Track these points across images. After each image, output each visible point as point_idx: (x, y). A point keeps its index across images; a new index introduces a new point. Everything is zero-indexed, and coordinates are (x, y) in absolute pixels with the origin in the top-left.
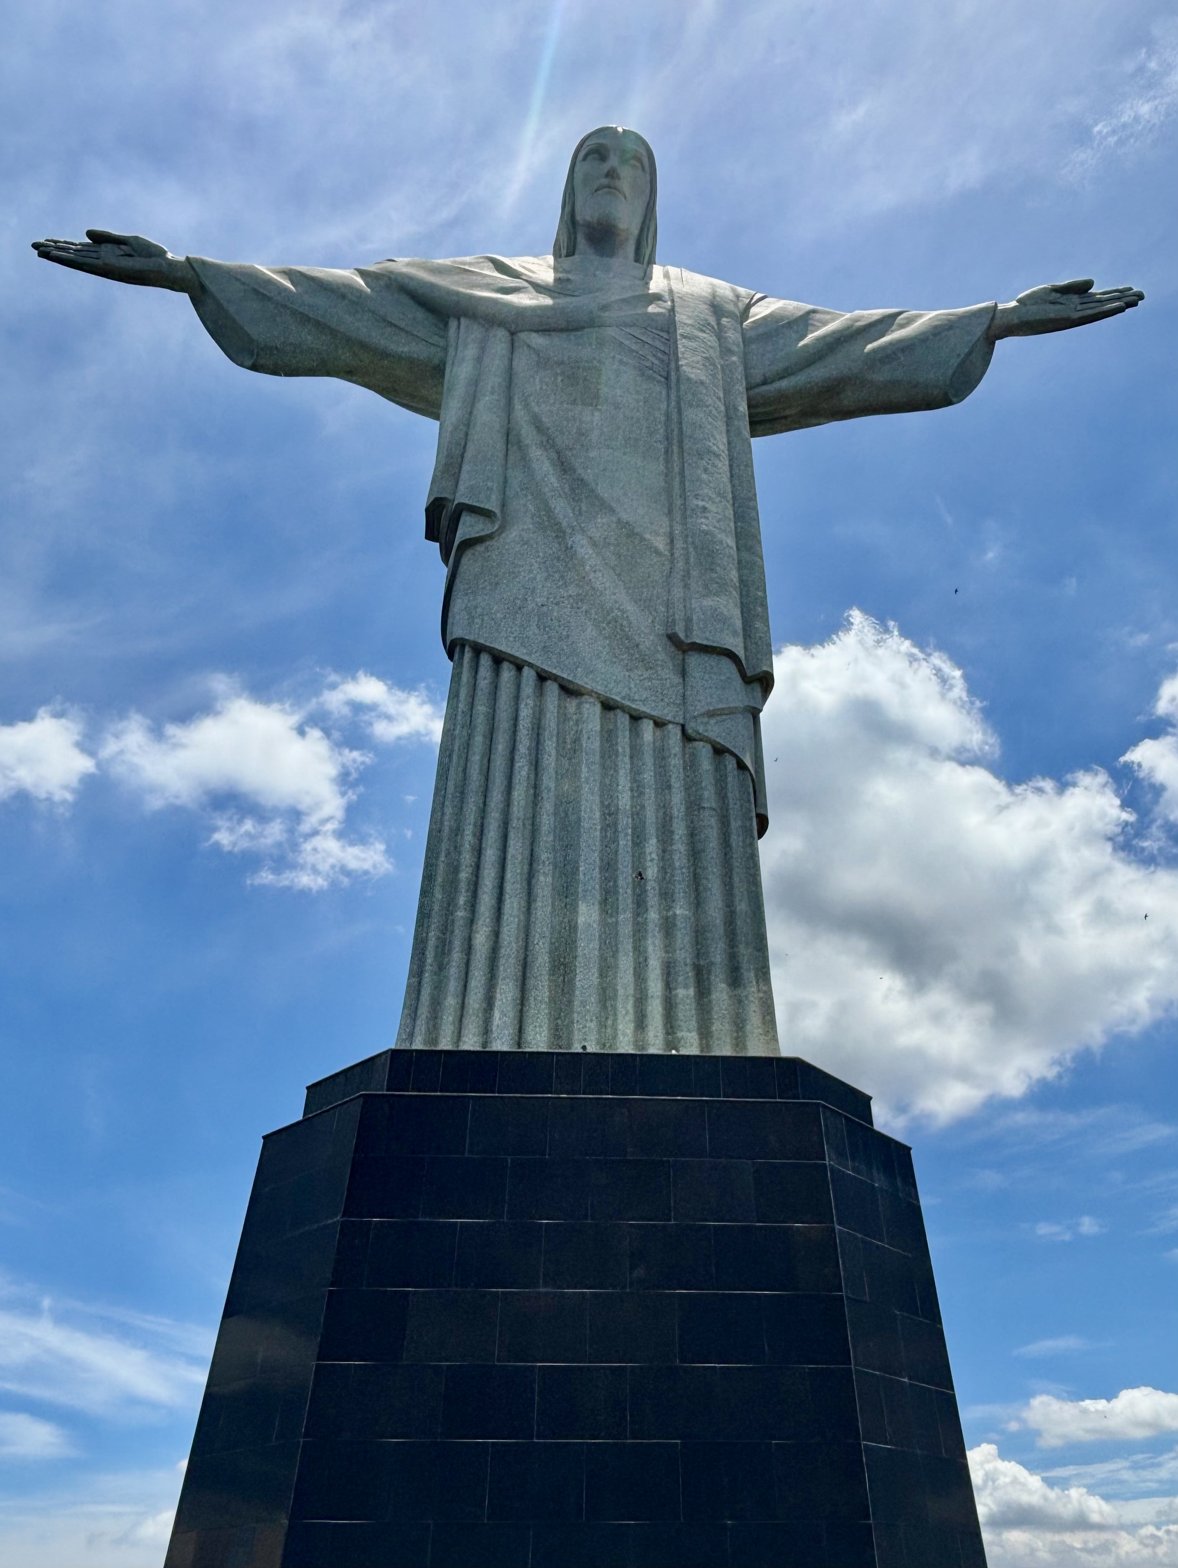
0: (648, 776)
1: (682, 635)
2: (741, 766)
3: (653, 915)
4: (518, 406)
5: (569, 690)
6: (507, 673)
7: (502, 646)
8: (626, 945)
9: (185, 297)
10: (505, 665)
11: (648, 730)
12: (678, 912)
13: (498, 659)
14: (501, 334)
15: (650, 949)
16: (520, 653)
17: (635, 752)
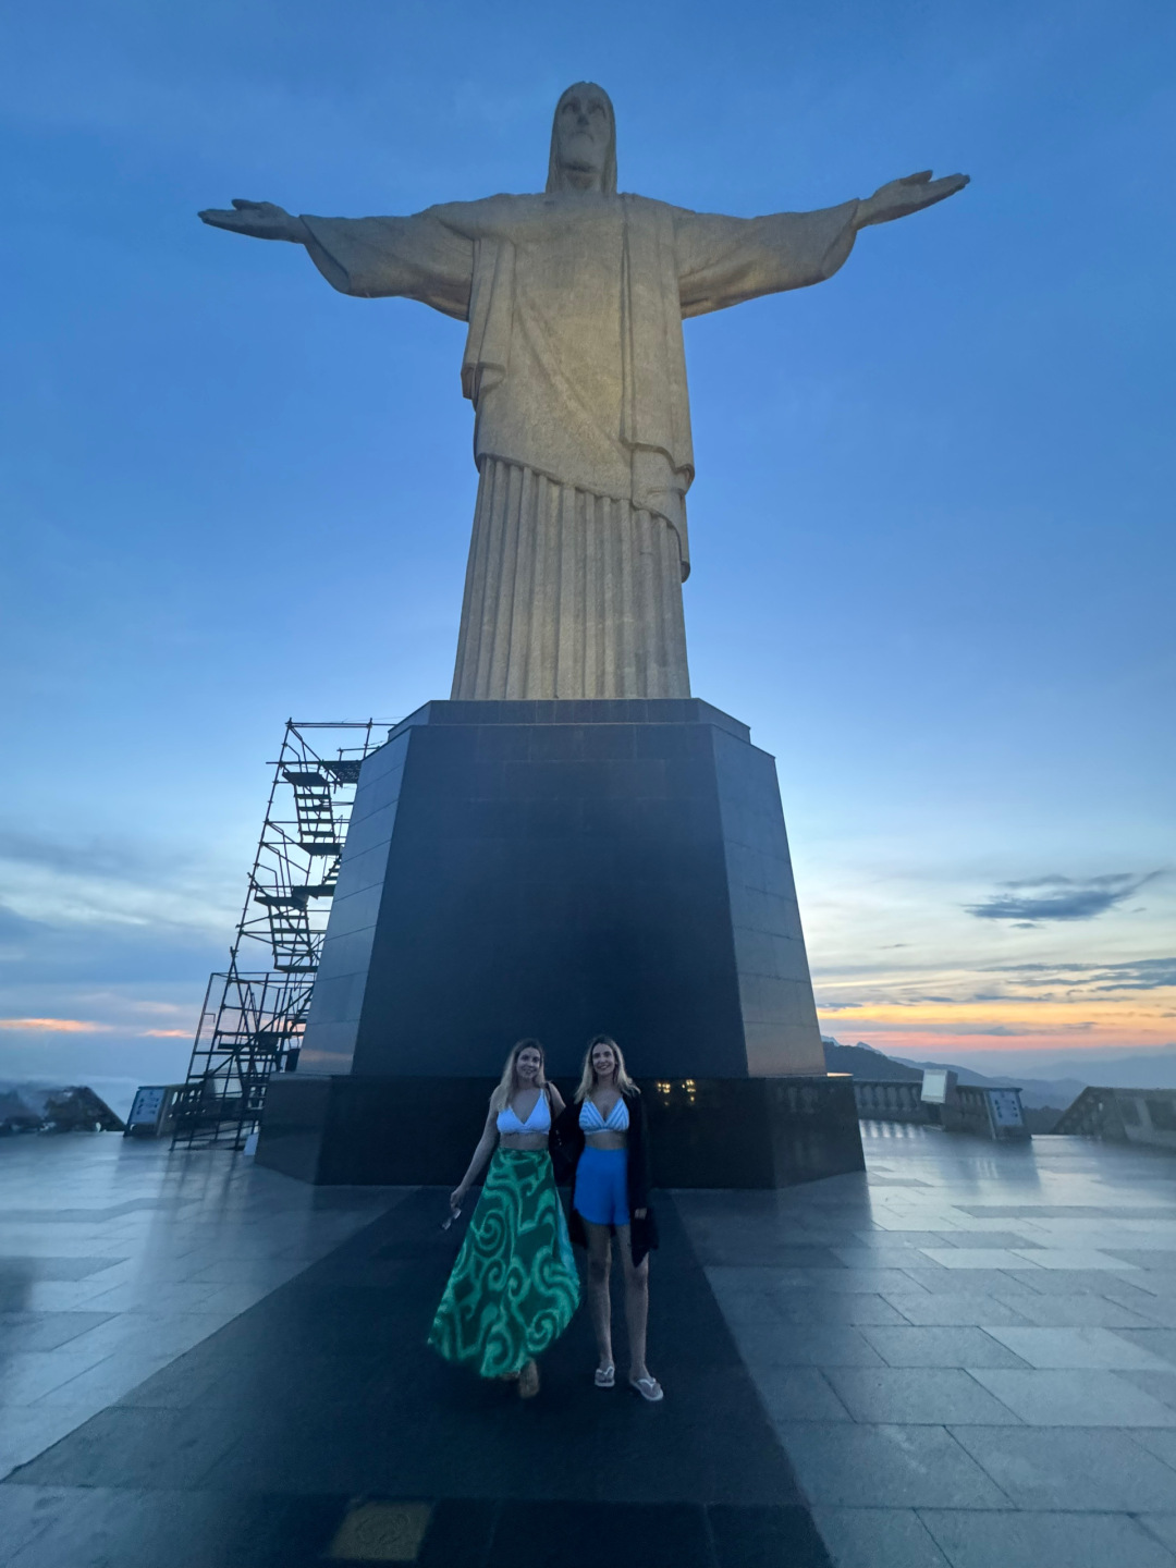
0: (607, 534)
1: (630, 439)
2: (670, 526)
3: (609, 623)
4: (519, 294)
5: (553, 481)
6: (514, 473)
7: (510, 455)
8: (591, 642)
9: (302, 247)
10: (513, 468)
11: (606, 505)
12: (626, 620)
13: (508, 465)
14: (508, 245)
15: (607, 643)
16: (522, 459)
17: (599, 520)
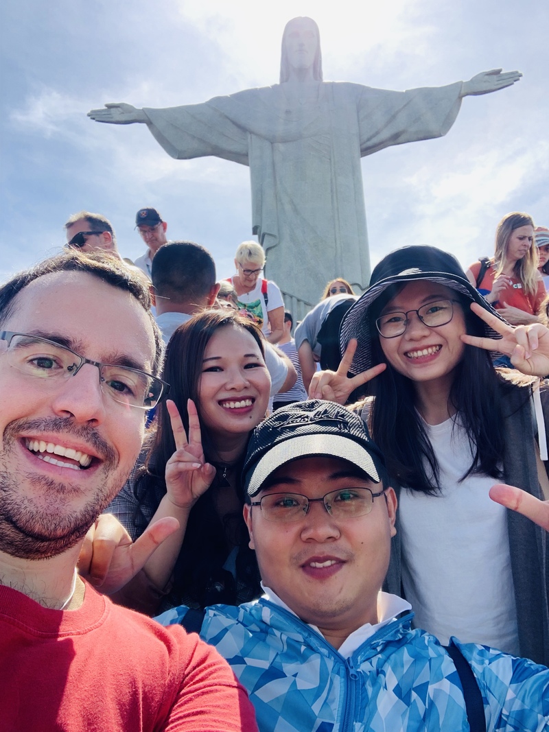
4: (278, 182)
14: (267, 144)
